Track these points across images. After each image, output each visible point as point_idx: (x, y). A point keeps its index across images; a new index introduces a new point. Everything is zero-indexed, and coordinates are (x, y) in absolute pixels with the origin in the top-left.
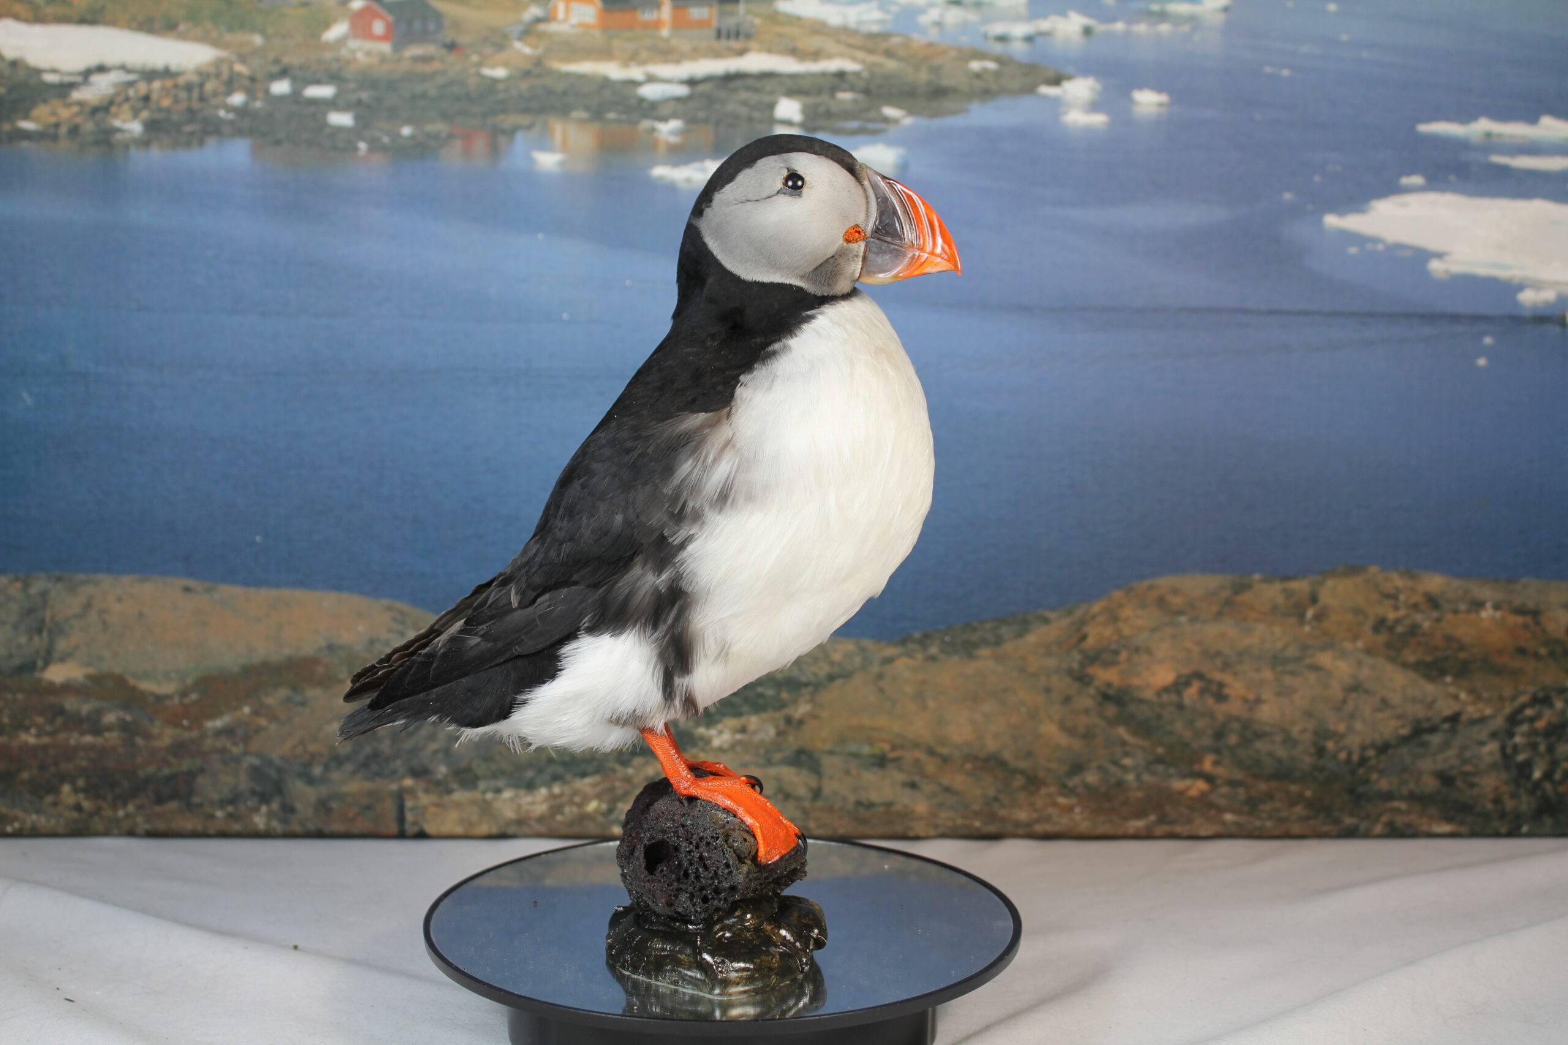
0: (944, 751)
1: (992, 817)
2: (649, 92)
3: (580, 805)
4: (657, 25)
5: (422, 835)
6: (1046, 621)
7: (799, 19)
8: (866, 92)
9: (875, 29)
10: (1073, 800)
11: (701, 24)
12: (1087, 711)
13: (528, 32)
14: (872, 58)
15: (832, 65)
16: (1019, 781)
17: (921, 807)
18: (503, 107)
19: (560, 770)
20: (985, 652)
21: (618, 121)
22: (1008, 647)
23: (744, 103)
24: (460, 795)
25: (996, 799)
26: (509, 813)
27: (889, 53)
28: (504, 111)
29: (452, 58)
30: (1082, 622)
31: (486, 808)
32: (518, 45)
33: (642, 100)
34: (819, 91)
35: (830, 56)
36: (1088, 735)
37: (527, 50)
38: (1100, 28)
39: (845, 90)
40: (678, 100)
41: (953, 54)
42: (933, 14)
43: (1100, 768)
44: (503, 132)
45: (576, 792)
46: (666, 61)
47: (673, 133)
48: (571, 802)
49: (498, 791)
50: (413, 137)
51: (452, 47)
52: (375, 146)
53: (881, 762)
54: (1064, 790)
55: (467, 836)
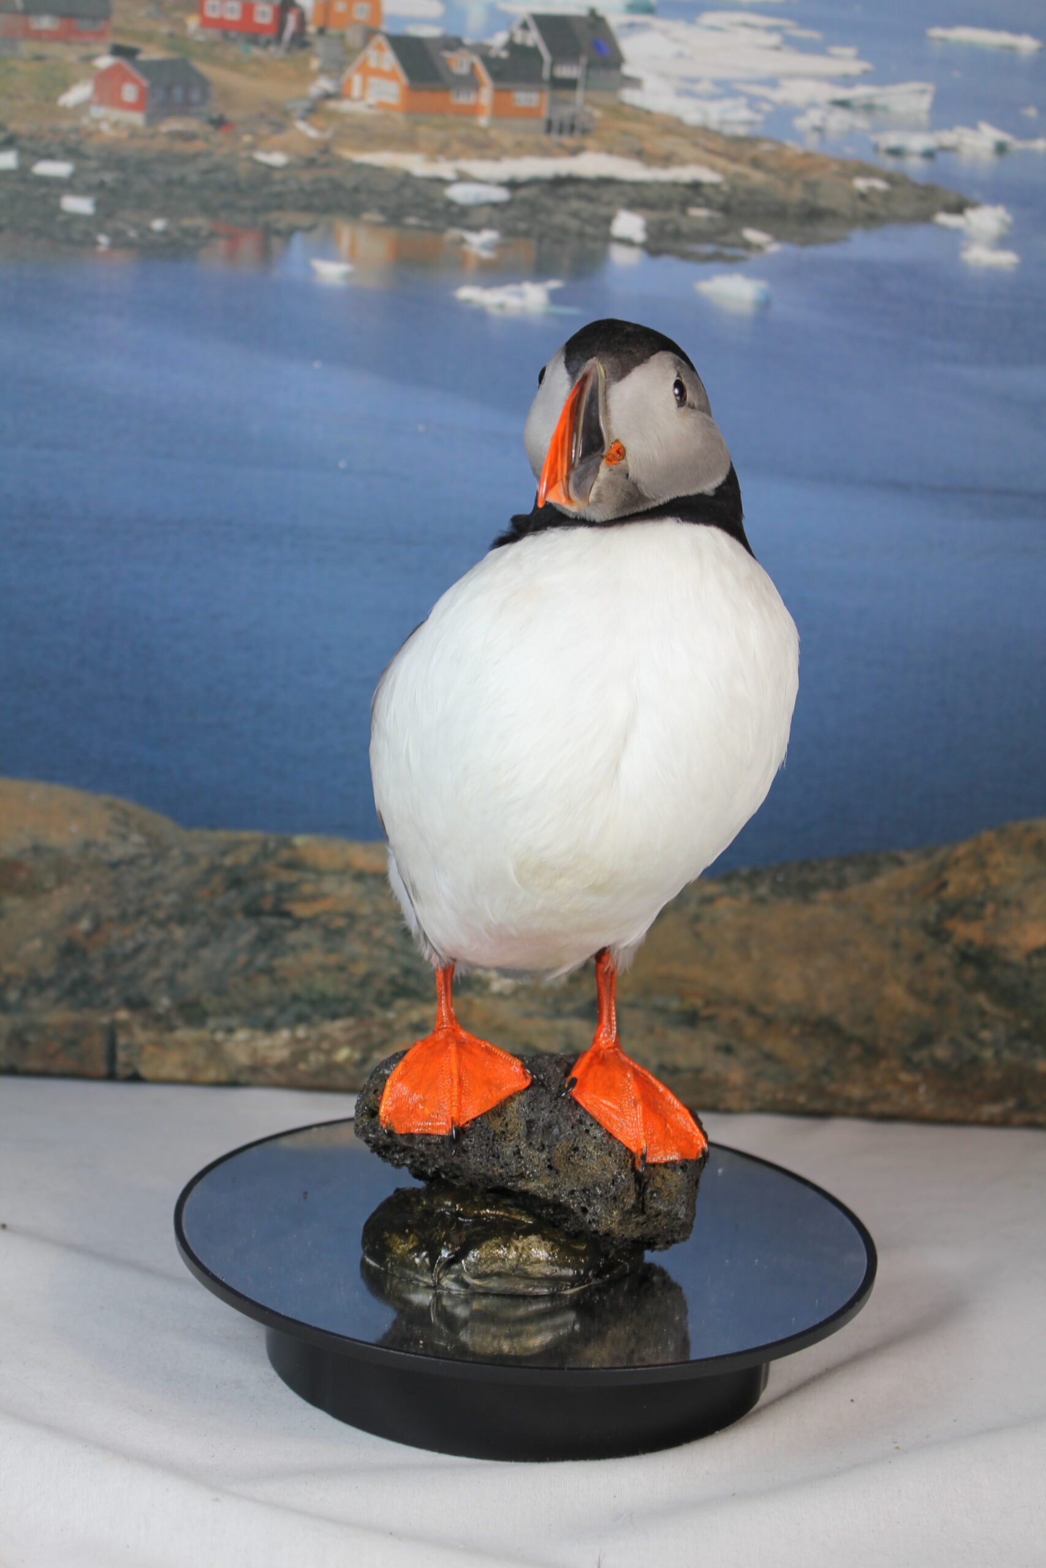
0: (768, 1010)
1: (820, 1092)
2: (460, 193)
3: (329, 1052)
4: (474, 110)
5: (135, 1078)
6: (900, 863)
7: (648, 113)
8: (725, 209)
9: (741, 131)
10: (918, 1077)
11: (529, 113)
12: (941, 973)
13: (314, 110)
14: (734, 168)
15: (686, 174)
16: (854, 1051)
17: (736, 1075)
18: (279, 202)
19: (306, 1009)
20: (824, 895)
21: (420, 228)
22: (853, 891)
23: (575, 214)
24: (185, 1034)
25: (826, 1071)
26: (242, 1058)
27: (756, 163)
28: (280, 208)
29: (219, 137)
30: (943, 866)
31: (215, 1051)
32: (301, 126)
33: (450, 203)
34: (667, 205)
35: (684, 163)
36: (941, 1001)
37: (312, 133)
38: (1017, 145)
39: (698, 206)
40: (495, 205)
41: (835, 168)
42: (814, 117)
43: (953, 1041)
44: (278, 233)
45: (324, 1037)
46: (482, 157)
47: (485, 246)
48: (318, 1049)
49: (230, 1031)
50: (165, 233)
51: (219, 123)
52: (119, 241)
53: (691, 1019)
54: (909, 1064)
55: (190, 1082)
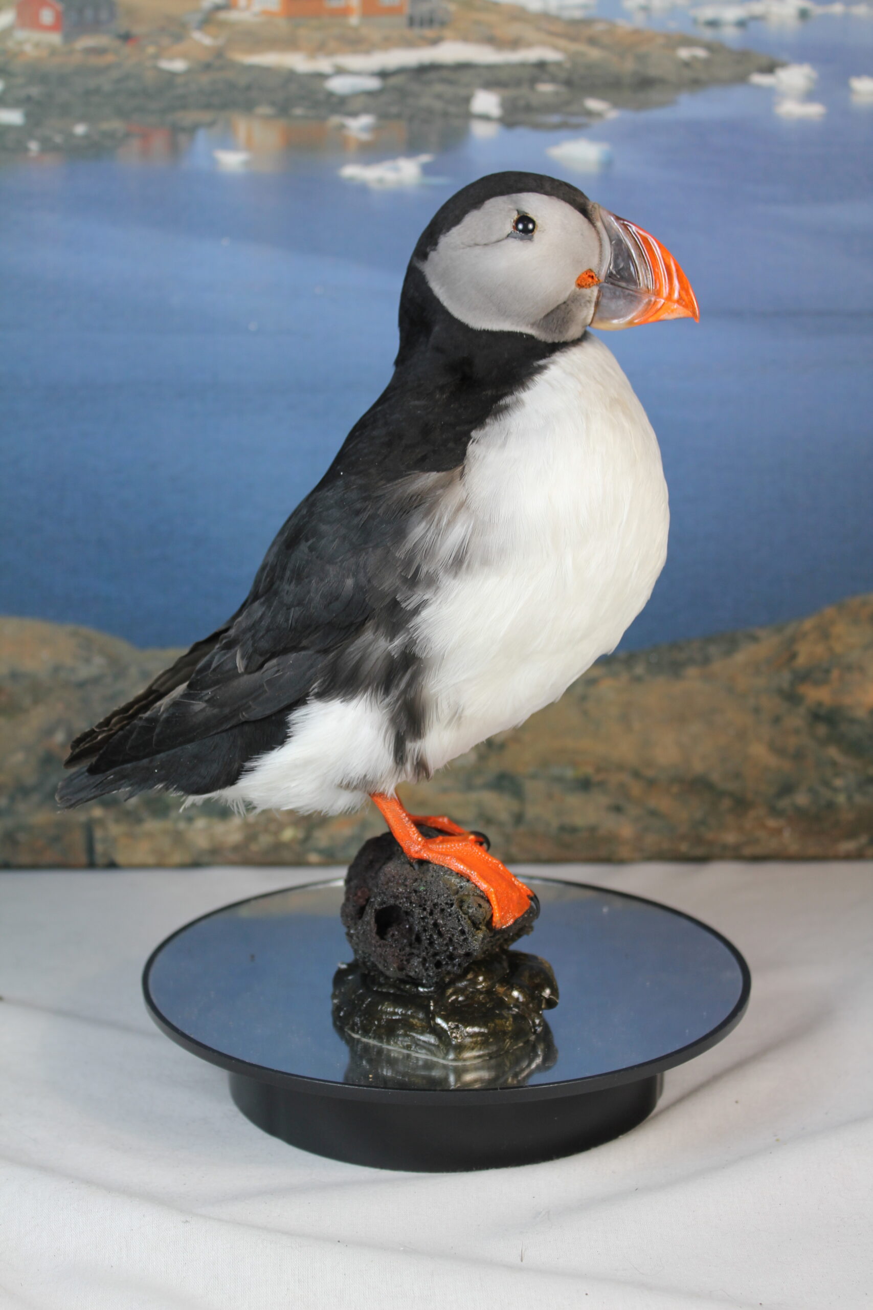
0: (650, 773)
1: (699, 840)
2: (338, 85)
3: (277, 833)
4: (345, 12)
5: (112, 865)
6: (754, 639)
7: (496, 4)
8: (568, 83)
9: (578, 14)
10: (782, 822)
11: (393, 11)
12: (797, 732)
13: (208, 20)
14: (574, 47)
15: (532, 55)
16: (726, 803)
17: (626, 830)
18: (182, 104)
20: (692, 672)
21: (305, 117)
22: (717, 666)
23: (439, 97)
24: (152, 825)
25: (703, 822)
26: (203, 843)
27: (592, 41)
28: (184, 107)
29: (127, 49)
30: (793, 640)
31: (178, 838)
32: (197, 35)
33: (330, 94)
34: (518, 83)
35: (529, 45)
36: (798, 756)
37: (207, 41)
38: (817, 10)
39: (544, 81)
40: (370, 94)
41: (660, 40)
43: (811, 790)
44: (183, 130)
45: (271, 820)
46: (355, 52)
47: (364, 129)
48: (266, 831)
49: (191, 820)
50: (86, 136)
51: (126, 37)
52: (47, 146)
53: (585, 785)
54: (774, 812)
55: (160, 866)
